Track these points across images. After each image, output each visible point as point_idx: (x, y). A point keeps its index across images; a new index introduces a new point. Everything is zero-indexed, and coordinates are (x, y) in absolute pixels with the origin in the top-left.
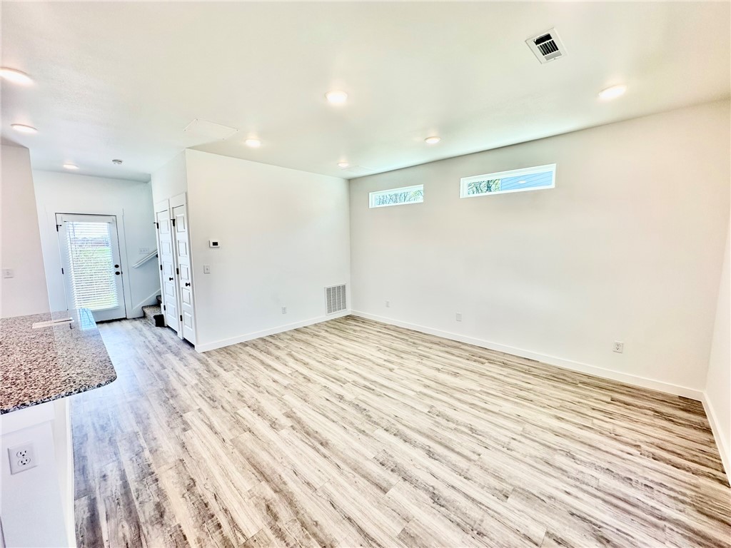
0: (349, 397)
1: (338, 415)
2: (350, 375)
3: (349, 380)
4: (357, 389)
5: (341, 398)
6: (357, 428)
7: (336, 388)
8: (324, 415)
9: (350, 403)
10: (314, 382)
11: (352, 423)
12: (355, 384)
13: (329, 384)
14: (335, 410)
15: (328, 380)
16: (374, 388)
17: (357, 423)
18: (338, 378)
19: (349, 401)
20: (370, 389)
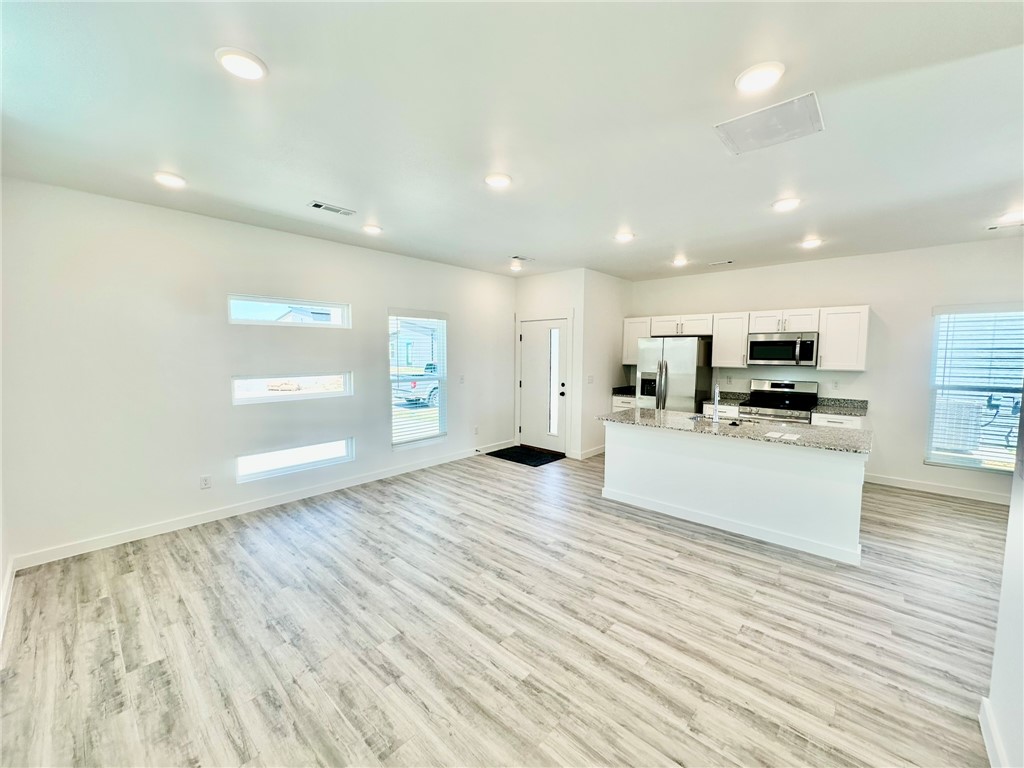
0: (489, 577)
1: (501, 555)
2: (491, 621)
3: (492, 608)
4: (478, 589)
5: (500, 575)
6: (480, 543)
7: (513, 593)
8: (517, 554)
9: (487, 568)
10: (552, 602)
11: (485, 547)
12: (480, 600)
13: (524, 598)
14: (506, 560)
15: (529, 608)
16: (452, 593)
17: (479, 547)
18: (512, 613)
19: (489, 569)
20: (457, 590)
